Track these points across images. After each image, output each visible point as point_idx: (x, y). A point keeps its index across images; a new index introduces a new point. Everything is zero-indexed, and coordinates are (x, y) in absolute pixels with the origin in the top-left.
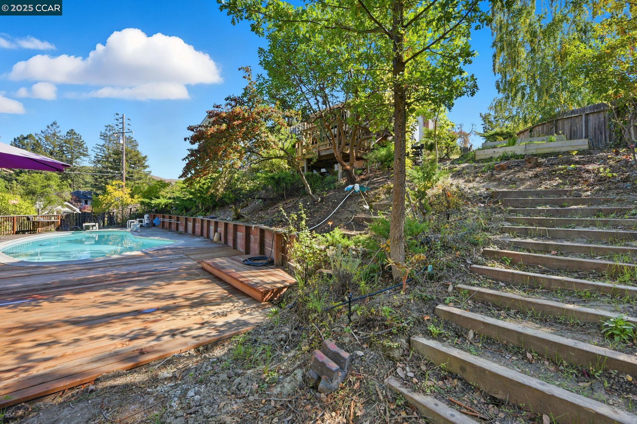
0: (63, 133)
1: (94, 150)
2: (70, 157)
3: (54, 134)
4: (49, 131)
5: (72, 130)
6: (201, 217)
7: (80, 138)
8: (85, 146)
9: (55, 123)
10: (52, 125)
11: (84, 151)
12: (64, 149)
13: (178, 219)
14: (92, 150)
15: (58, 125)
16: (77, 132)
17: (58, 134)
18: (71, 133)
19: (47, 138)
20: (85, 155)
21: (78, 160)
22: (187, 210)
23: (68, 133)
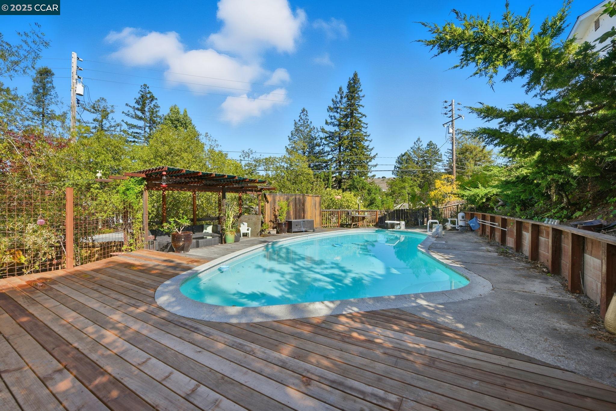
0: (424, 145)
1: (446, 154)
2: (429, 164)
3: (418, 148)
4: (416, 146)
5: (431, 142)
6: (555, 223)
7: (437, 148)
8: (439, 153)
9: (419, 139)
10: (417, 141)
11: (439, 157)
12: (425, 158)
13: (504, 223)
14: (445, 155)
15: (421, 140)
16: (434, 143)
17: (421, 148)
18: (430, 144)
19: (414, 152)
20: (440, 161)
21: (435, 166)
22: (525, 205)
23: (428, 145)
